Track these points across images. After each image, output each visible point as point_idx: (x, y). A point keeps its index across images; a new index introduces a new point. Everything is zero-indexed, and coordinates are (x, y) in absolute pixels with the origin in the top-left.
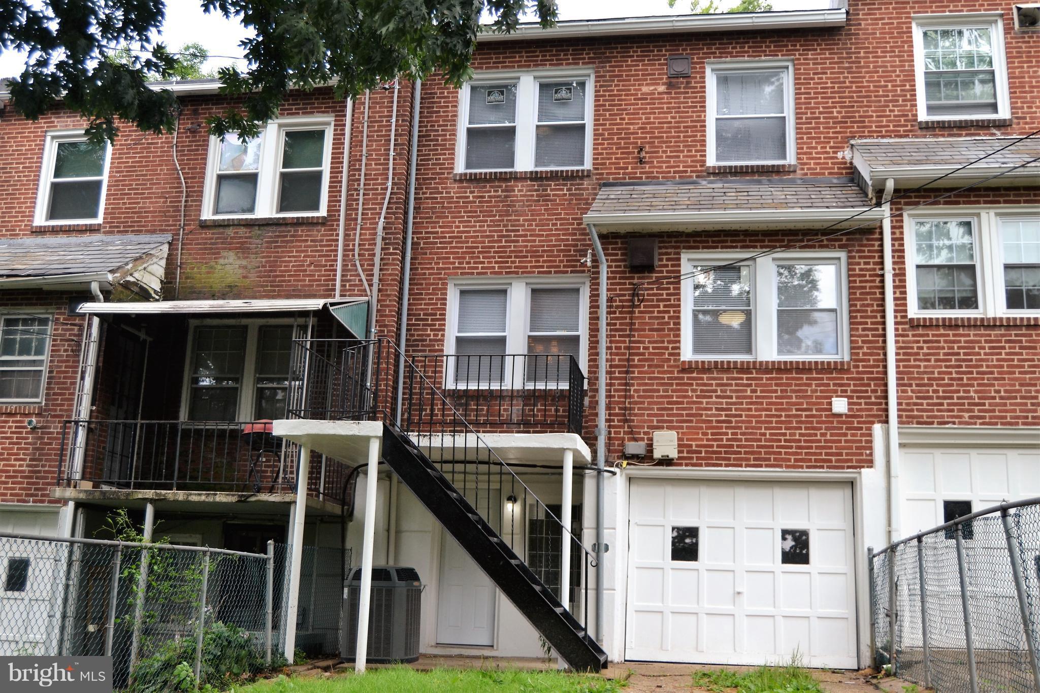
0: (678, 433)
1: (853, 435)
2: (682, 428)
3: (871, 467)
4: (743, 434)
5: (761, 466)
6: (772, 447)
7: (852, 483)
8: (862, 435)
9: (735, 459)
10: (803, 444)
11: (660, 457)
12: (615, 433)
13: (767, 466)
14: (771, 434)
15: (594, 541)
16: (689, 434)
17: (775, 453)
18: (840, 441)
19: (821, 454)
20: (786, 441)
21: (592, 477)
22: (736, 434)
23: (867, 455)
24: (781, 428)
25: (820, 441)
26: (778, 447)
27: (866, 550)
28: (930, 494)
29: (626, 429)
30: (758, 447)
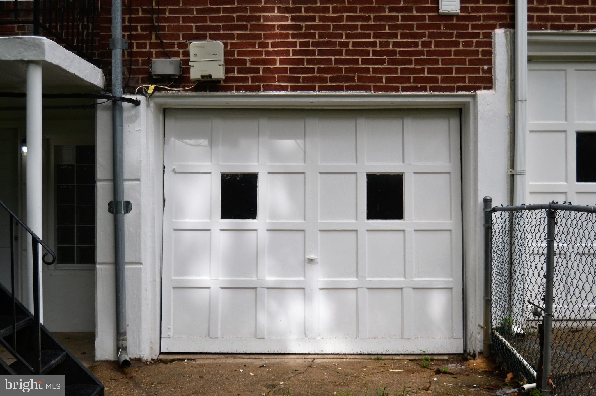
0: (226, 45)
1: (466, 44)
2: (232, 36)
3: (490, 88)
4: (315, 44)
5: (340, 89)
6: (356, 61)
7: (460, 110)
8: (479, 44)
9: (305, 79)
10: (398, 57)
11: (198, 77)
12: (139, 46)
13: (349, 88)
14: (354, 44)
15: (110, 199)
16: (241, 45)
17: (360, 70)
18: (449, 53)
19: (422, 71)
20: (375, 53)
21: (106, 108)
22: (307, 44)
23: (484, 71)
24: (368, 36)
25: (421, 53)
26: (364, 62)
27: (481, 200)
28: (559, 123)
29: (154, 41)
30: (337, 61)
